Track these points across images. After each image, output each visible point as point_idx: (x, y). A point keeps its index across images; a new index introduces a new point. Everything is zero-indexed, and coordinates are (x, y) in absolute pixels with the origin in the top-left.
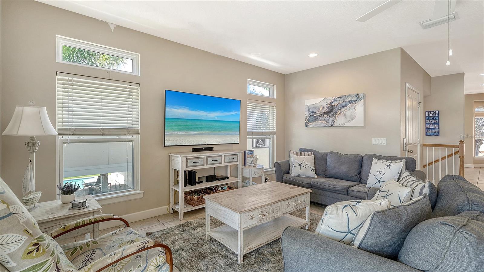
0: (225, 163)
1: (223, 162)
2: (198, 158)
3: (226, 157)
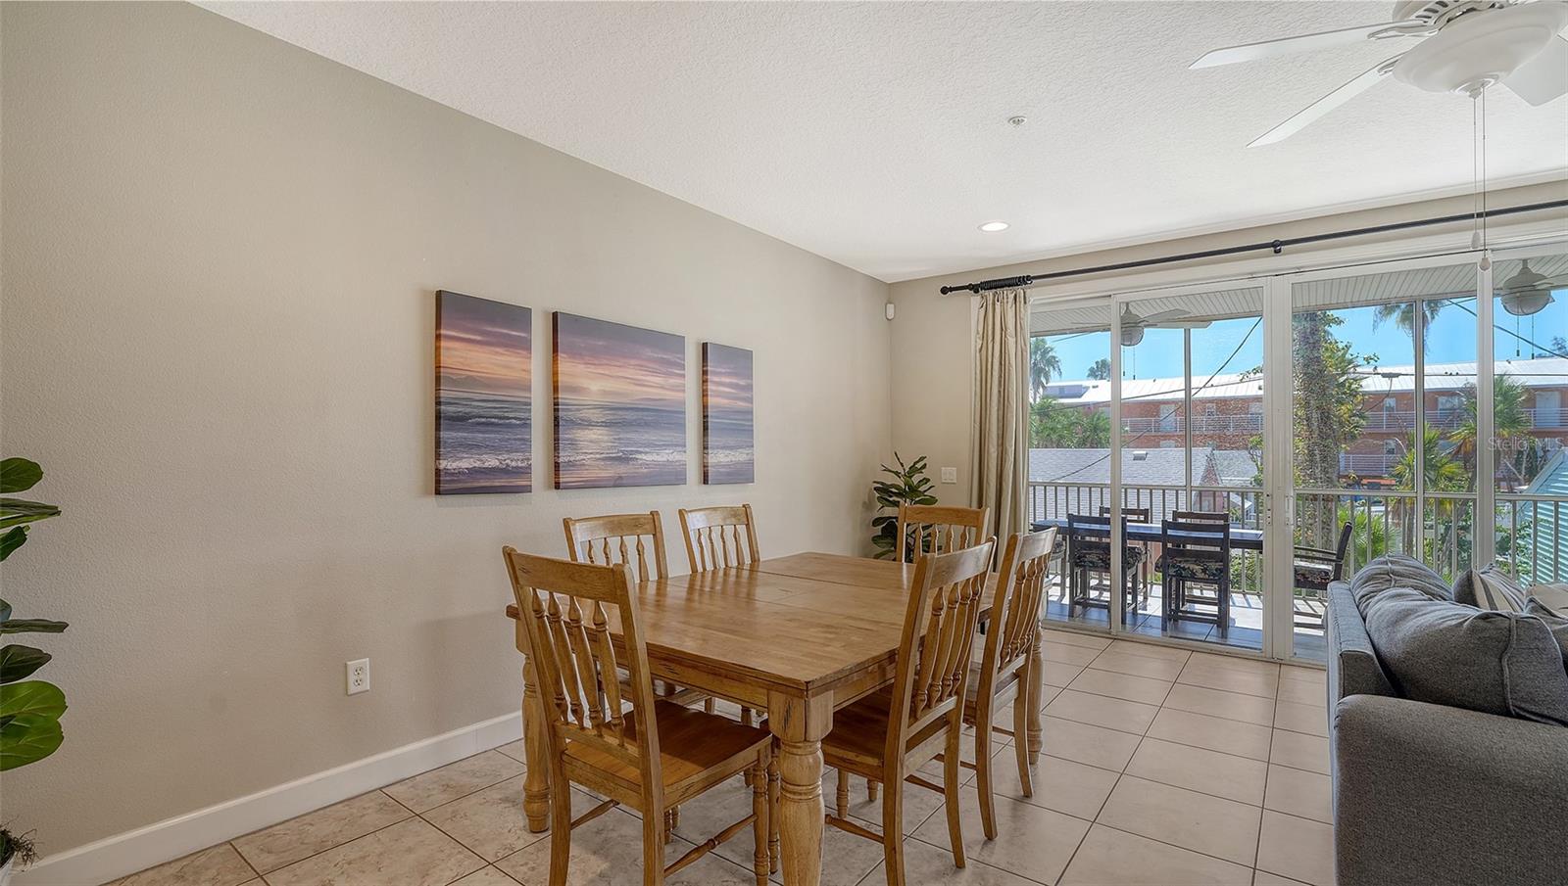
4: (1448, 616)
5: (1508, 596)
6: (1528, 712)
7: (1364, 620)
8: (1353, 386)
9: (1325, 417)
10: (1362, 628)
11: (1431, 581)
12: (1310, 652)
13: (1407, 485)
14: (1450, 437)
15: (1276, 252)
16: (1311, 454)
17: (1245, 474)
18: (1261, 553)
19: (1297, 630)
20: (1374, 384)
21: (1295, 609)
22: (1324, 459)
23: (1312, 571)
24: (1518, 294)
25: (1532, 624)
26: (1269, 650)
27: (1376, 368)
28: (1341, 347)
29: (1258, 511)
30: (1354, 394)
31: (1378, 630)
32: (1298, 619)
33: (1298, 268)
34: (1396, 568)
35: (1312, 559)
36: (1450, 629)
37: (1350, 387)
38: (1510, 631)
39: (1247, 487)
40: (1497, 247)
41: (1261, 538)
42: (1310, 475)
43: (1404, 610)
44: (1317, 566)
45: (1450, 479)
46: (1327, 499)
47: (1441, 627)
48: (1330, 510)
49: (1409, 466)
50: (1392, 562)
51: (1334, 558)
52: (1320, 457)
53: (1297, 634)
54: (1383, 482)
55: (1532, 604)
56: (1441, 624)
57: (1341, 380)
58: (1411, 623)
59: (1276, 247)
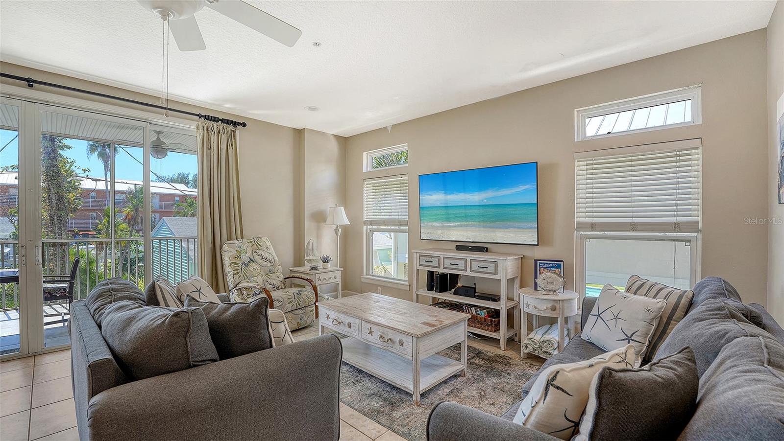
0: (471, 271)
1: (468, 269)
2: (432, 257)
3: (473, 262)
4: (155, 318)
5: (169, 291)
6: (198, 362)
7: (100, 327)
8: (76, 184)
9: (60, 199)
10: (100, 335)
11: (134, 290)
12: (55, 339)
13: (104, 234)
14: (122, 212)
15: (29, 86)
16: (52, 219)
17: (7, 231)
18: (18, 284)
19: (45, 327)
20: (87, 184)
21: (44, 314)
22: (60, 221)
23: (55, 289)
24: (156, 149)
25: (197, 313)
26: (26, 347)
27: (87, 176)
28: (69, 162)
29: (15, 254)
30: (76, 188)
31: (112, 336)
32: (46, 320)
33: (46, 102)
34: (114, 286)
35: (54, 282)
36: (159, 326)
37: (74, 183)
38: (189, 320)
39: (7, 240)
40: (153, 122)
41: (18, 274)
42: (51, 231)
43: (127, 319)
44: (58, 286)
45: (122, 231)
46: (62, 245)
47: (153, 326)
48: (64, 250)
49: (105, 225)
50: (111, 283)
51: (68, 279)
52: (57, 221)
53: (47, 330)
54: (90, 233)
55: (188, 298)
56: (152, 324)
57: (69, 180)
58: (134, 327)
59: (30, 83)
